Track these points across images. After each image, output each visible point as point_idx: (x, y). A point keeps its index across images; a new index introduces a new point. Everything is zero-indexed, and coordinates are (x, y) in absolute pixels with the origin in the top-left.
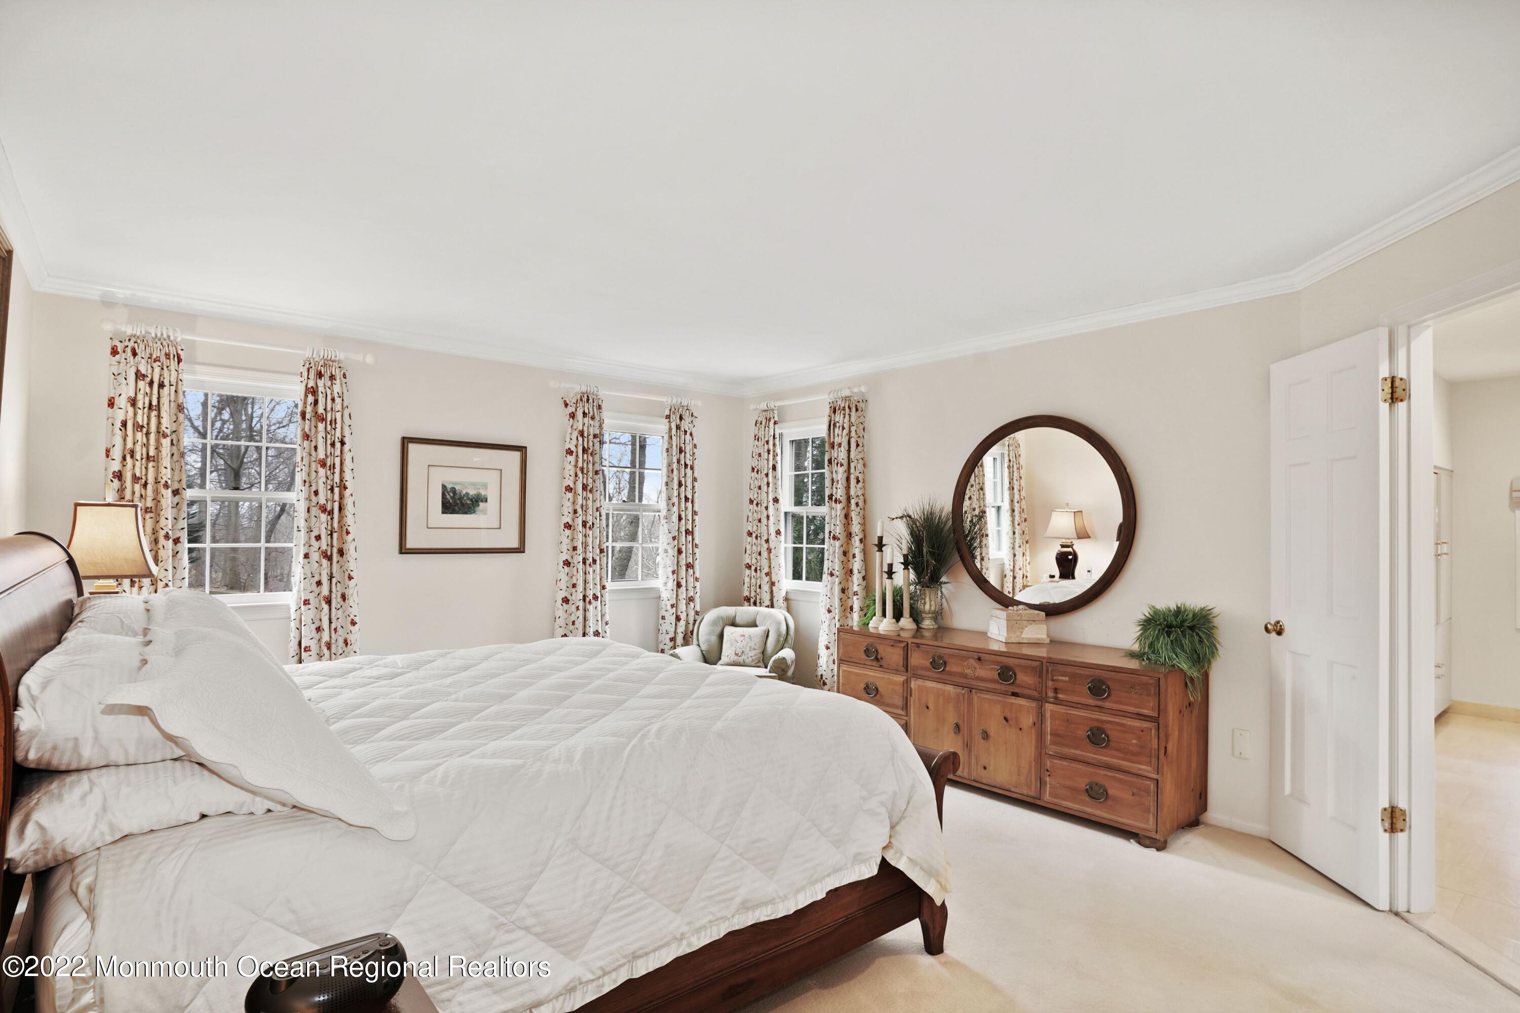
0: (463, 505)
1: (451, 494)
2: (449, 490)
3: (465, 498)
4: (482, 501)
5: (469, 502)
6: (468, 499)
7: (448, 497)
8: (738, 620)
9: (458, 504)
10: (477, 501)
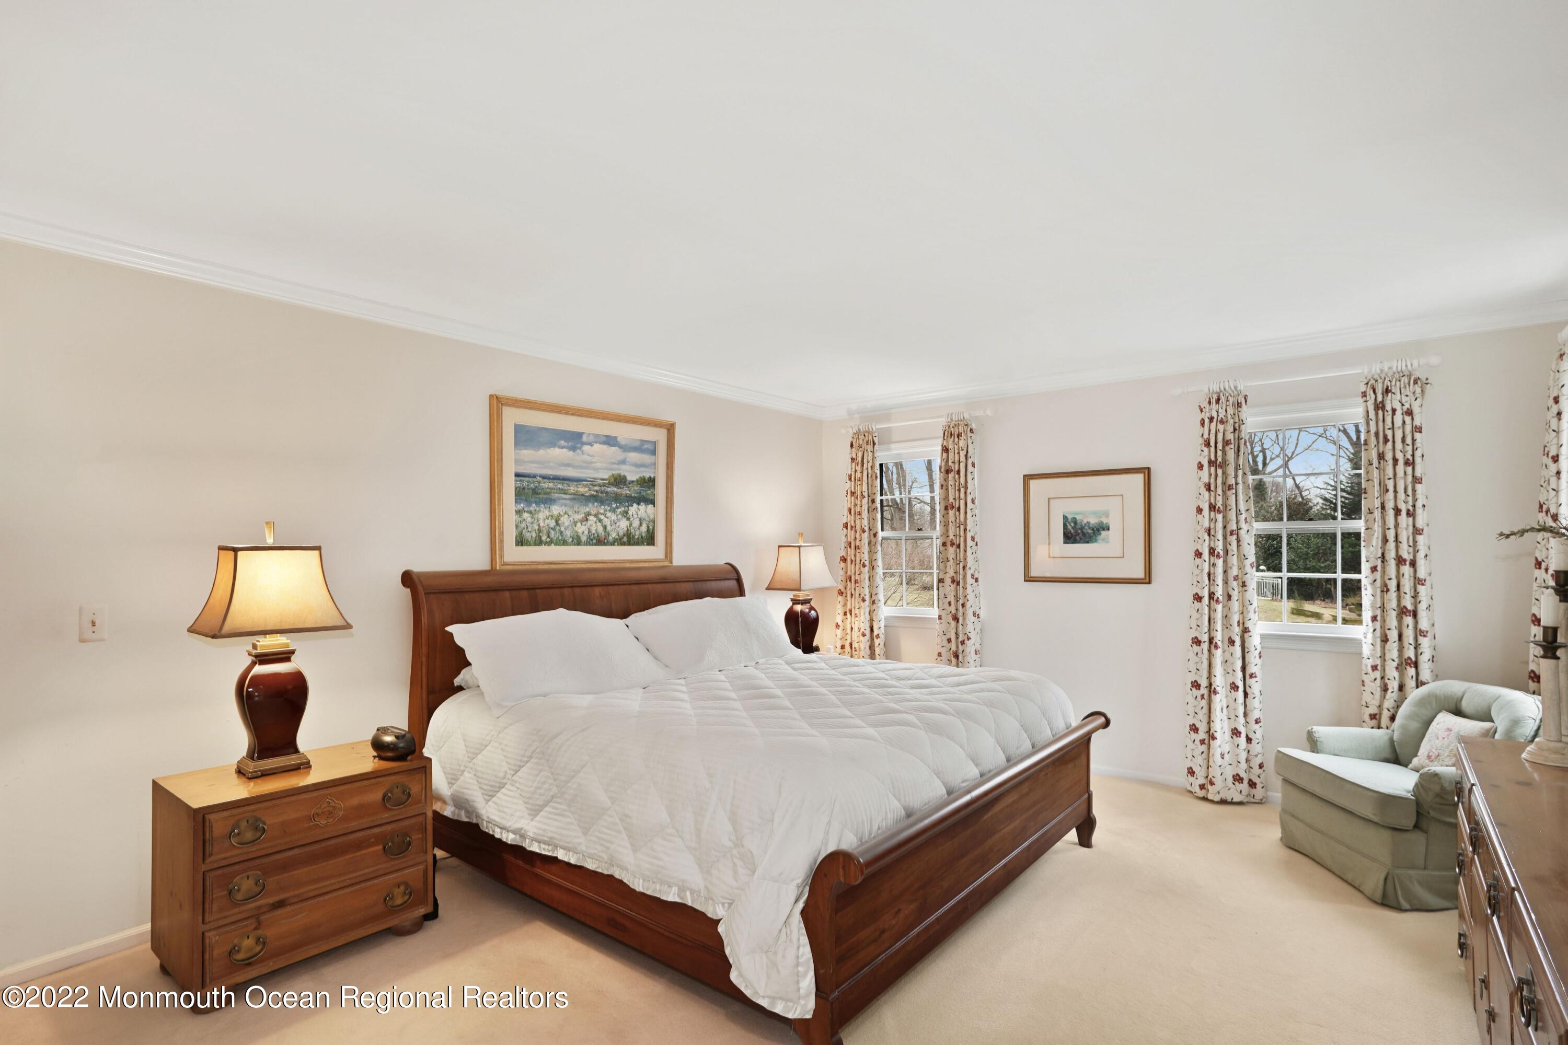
0: (1084, 534)
1: (1073, 524)
2: (1070, 520)
3: (1086, 528)
4: (1104, 530)
5: (1090, 531)
6: (1090, 528)
7: (1069, 527)
8: (1465, 706)
9: (1079, 534)
10: (1098, 530)
